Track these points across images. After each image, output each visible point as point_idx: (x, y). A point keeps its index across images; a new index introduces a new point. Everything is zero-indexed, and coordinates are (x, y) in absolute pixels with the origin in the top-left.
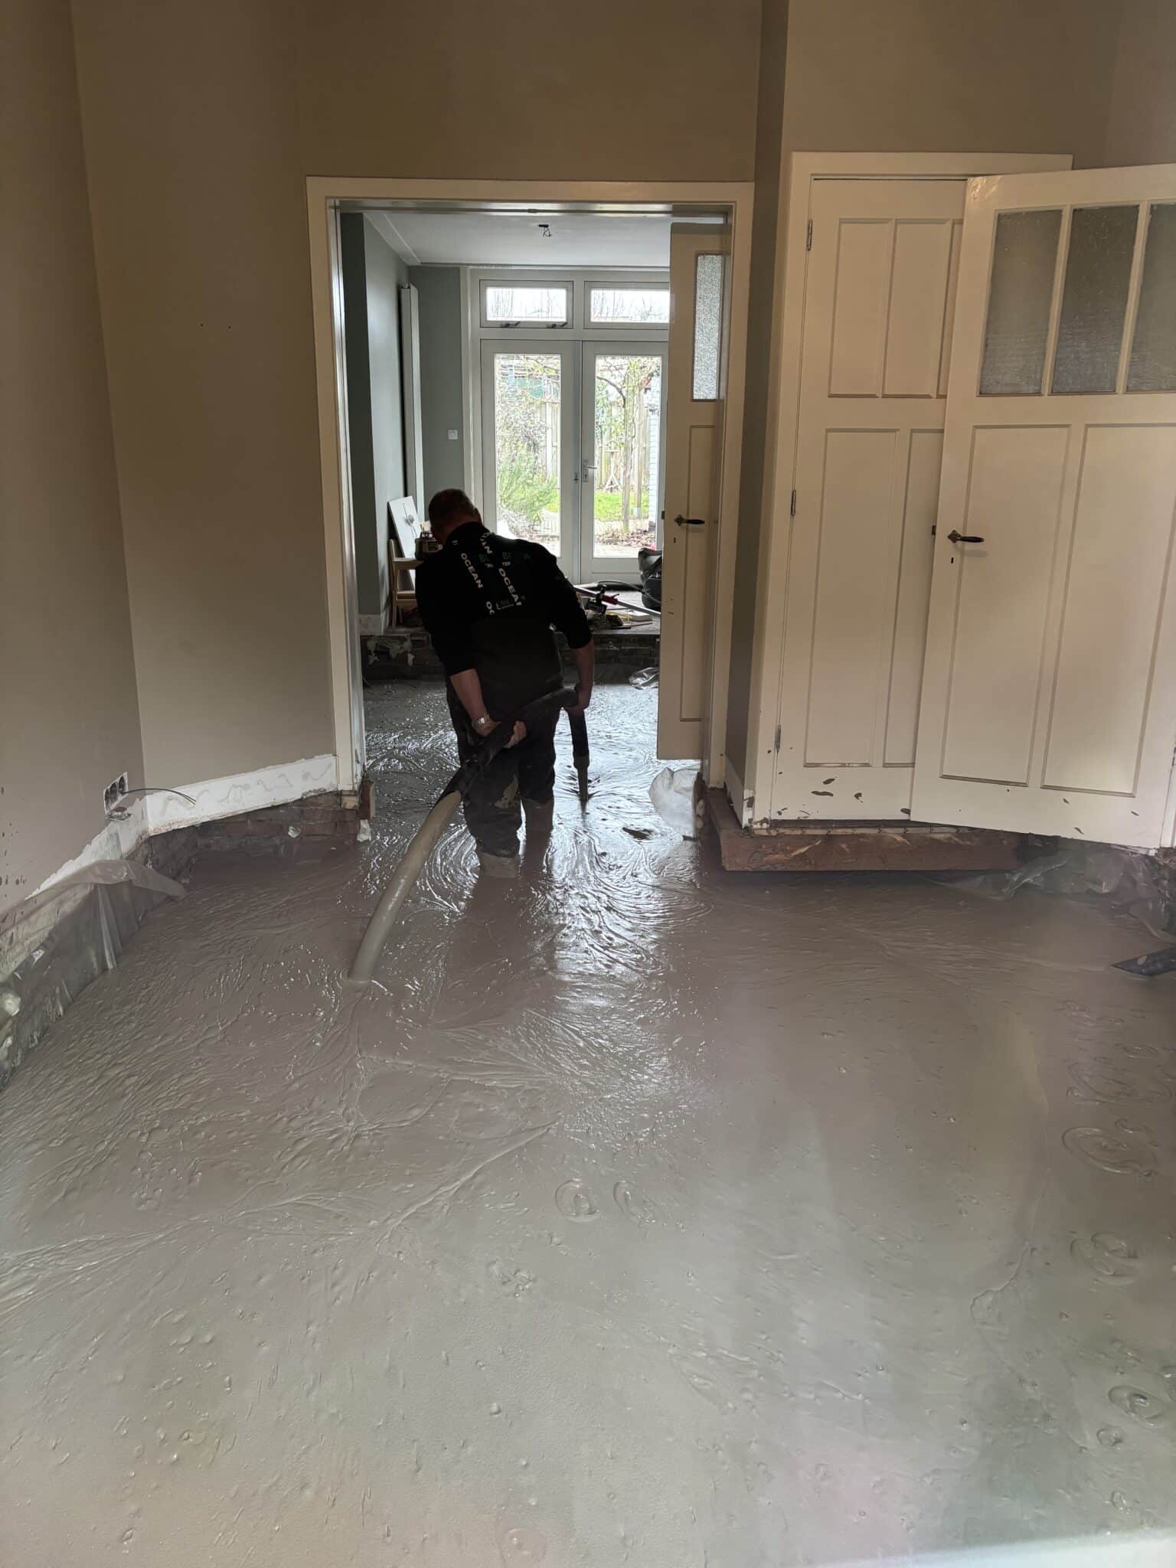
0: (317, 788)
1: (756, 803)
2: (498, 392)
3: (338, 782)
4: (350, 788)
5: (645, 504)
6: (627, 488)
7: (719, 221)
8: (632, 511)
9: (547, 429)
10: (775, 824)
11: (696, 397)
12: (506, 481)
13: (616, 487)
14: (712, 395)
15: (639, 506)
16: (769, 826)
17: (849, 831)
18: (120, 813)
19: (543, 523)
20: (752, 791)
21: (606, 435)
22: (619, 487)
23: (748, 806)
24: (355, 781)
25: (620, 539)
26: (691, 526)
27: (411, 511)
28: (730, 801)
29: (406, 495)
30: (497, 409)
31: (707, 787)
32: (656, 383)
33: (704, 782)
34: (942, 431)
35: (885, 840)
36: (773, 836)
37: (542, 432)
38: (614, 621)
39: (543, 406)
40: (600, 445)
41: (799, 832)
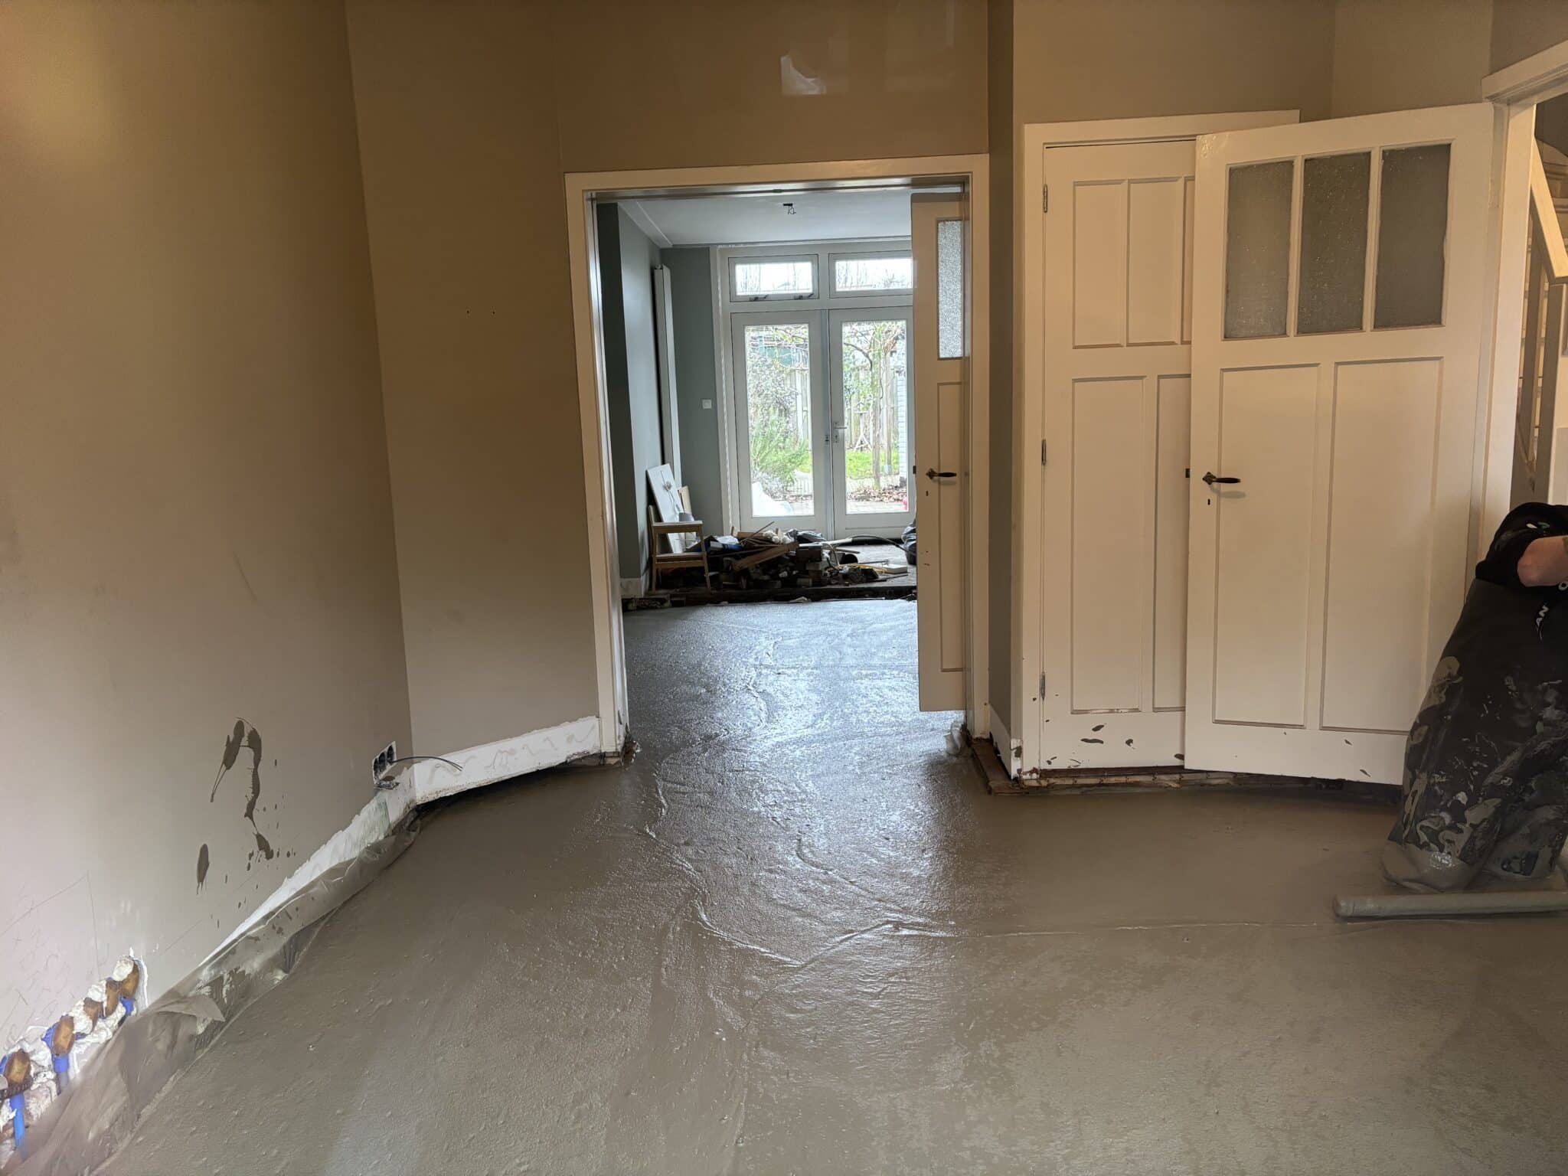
0: (580, 751)
1: (1024, 750)
2: (749, 363)
3: (601, 744)
4: (613, 749)
5: (895, 461)
6: (876, 448)
7: (957, 189)
8: (883, 468)
9: (797, 394)
10: (1045, 774)
11: (942, 356)
12: (759, 446)
13: (866, 447)
14: (958, 353)
15: (889, 463)
16: (1038, 776)
17: (1123, 779)
18: (388, 783)
19: (796, 484)
20: (1019, 740)
21: (854, 397)
22: (869, 446)
23: (1016, 756)
24: (618, 742)
25: (872, 495)
26: (943, 479)
27: (669, 478)
28: (997, 752)
29: (663, 463)
30: (749, 378)
31: (971, 737)
32: (902, 346)
33: (968, 732)
34: (1189, 376)
35: (1161, 787)
36: (1044, 787)
37: (792, 398)
38: (870, 575)
39: (793, 373)
40: (849, 407)
41: (1070, 782)
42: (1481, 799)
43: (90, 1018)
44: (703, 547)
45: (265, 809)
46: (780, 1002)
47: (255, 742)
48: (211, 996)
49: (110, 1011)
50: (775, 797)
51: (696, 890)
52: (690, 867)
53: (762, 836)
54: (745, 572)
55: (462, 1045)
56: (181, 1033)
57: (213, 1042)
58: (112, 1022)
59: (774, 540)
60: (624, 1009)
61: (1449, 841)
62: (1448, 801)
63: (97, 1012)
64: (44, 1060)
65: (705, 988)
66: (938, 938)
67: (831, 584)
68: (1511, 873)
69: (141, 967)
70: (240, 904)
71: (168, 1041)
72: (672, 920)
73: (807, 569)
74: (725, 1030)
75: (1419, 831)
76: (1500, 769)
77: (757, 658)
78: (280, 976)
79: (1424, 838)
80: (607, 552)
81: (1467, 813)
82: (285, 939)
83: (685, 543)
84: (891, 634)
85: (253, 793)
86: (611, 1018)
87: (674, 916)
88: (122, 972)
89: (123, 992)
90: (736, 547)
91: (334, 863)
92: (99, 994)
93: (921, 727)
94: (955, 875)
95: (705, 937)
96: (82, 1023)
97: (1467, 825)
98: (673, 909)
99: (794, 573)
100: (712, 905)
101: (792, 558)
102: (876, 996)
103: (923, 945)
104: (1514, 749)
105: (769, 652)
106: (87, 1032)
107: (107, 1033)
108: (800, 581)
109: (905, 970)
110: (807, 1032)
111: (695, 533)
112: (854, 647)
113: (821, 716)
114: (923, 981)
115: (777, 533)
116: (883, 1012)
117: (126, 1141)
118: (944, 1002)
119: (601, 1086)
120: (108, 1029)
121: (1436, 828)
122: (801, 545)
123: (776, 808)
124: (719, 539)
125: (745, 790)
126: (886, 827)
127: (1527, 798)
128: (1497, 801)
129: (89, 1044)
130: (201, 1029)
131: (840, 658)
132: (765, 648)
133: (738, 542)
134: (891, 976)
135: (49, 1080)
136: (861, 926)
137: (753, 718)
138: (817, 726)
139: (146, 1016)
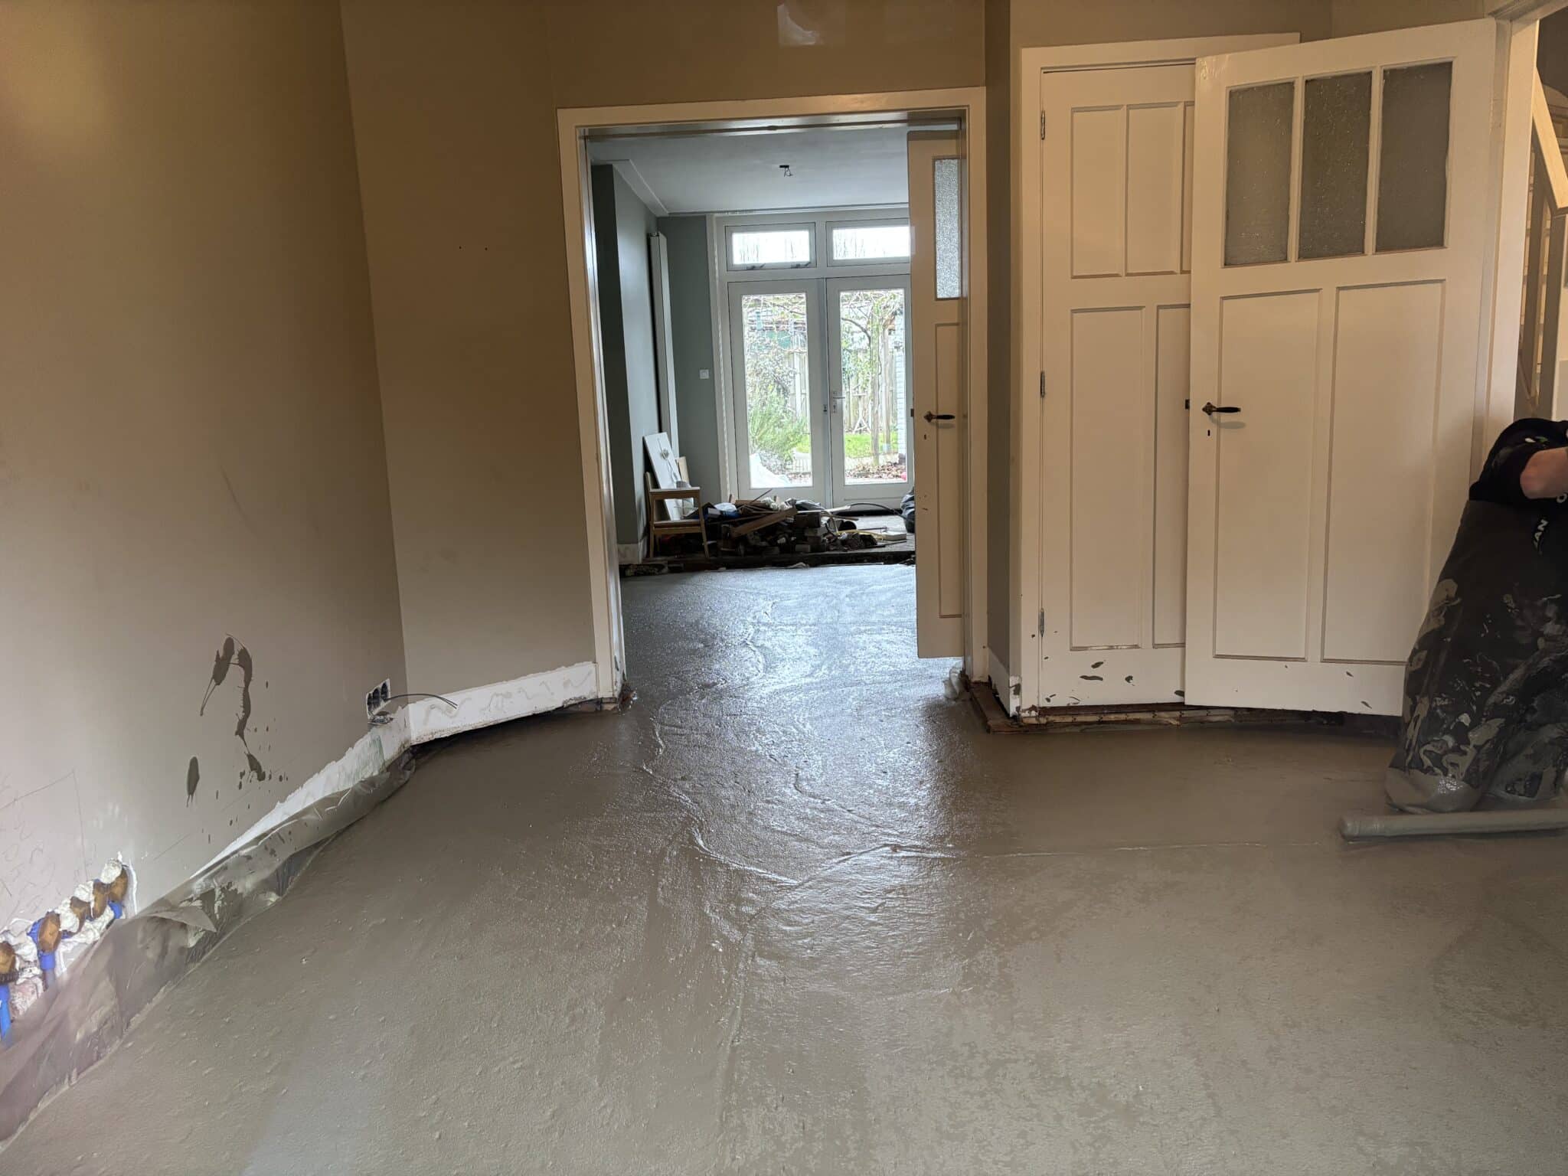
0: (577, 696)
1: (1023, 688)
2: (747, 342)
3: (598, 690)
4: (610, 695)
5: (894, 441)
6: (876, 429)
7: (954, 127)
8: (882, 447)
9: (795, 374)
10: (1044, 711)
11: (940, 296)
12: (757, 424)
13: (865, 430)
14: (956, 293)
15: (888, 442)
16: (1037, 714)
17: (1122, 717)
18: (382, 717)
19: (794, 463)
20: (1018, 678)
21: (853, 380)
22: (868, 429)
23: (1015, 694)
24: (615, 688)
25: (871, 471)
26: (941, 421)
27: (666, 446)
28: (996, 693)
29: (660, 431)
30: (747, 357)
31: (970, 681)
33: (967, 677)
34: (1188, 306)
35: (1160, 724)
36: (1043, 724)
37: (791, 377)
38: (868, 541)
39: (791, 356)
40: (848, 390)
41: (1069, 719)
42: (1484, 719)
43: (77, 916)
44: (701, 513)
45: (256, 730)
46: (776, 916)
47: (245, 661)
48: (203, 908)
49: (98, 914)
50: (772, 737)
51: (693, 819)
52: (687, 799)
53: (760, 771)
54: (743, 539)
55: (456, 958)
56: (171, 944)
57: (205, 957)
58: (100, 924)
59: (771, 507)
60: (619, 925)
61: (1452, 764)
62: (1451, 723)
63: (85, 913)
64: (30, 954)
65: (701, 904)
66: (936, 858)
67: (829, 550)
68: (1516, 796)
69: (130, 873)
70: (231, 822)
71: (158, 950)
72: (668, 846)
73: (806, 534)
74: (721, 942)
75: (1422, 756)
76: (1503, 688)
77: (755, 617)
78: (273, 898)
79: (1428, 762)
80: (604, 520)
81: (1470, 735)
82: (277, 863)
83: (683, 511)
84: (889, 595)
85: (244, 712)
86: (606, 932)
87: (671, 842)
88: (109, 876)
89: (112, 895)
90: (733, 514)
91: (327, 794)
92: (86, 894)
93: (918, 676)
94: (953, 803)
95: (701, 860)
96: (69, 921)
97: (1471, 747)
98: (670, 836)
99: (793, 539)
100: (709, 832)
101: (791, 525)
102: (874, 910)
103: (920, 865)
104: (1516, 667)
105: (767, 612)
106: (74, 930)
107: (95, 934)
108: (798, 547)
109: (903, 887)
110: (804, 943)
111: (692, 499)
112: (853, 606)
113: (819, 667)
114: (921, 897)
115: (775, 500)
116: (880, 924)
117: (115, 1047)
118: (942, 915)
119: (596, 993)
120: (96, 931)
121: (1439, 752)
122: (799, 512)
123: (773, 747)
124: (716, 506)
125: (744, 732)
126: (884, 762)
127: (1529, 718)
128: (1500, 721)
129: (76, 944)
130: (192, 942)
131: (838, 616)
132: (764, 607)
133: (735, 509)
134: (889, 893)
135: (35, 976)
136: (859, 849)
137: (751, 669)
138: (816, 675)
139: (135, 922)
